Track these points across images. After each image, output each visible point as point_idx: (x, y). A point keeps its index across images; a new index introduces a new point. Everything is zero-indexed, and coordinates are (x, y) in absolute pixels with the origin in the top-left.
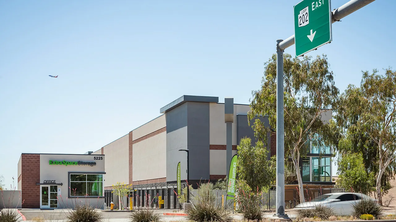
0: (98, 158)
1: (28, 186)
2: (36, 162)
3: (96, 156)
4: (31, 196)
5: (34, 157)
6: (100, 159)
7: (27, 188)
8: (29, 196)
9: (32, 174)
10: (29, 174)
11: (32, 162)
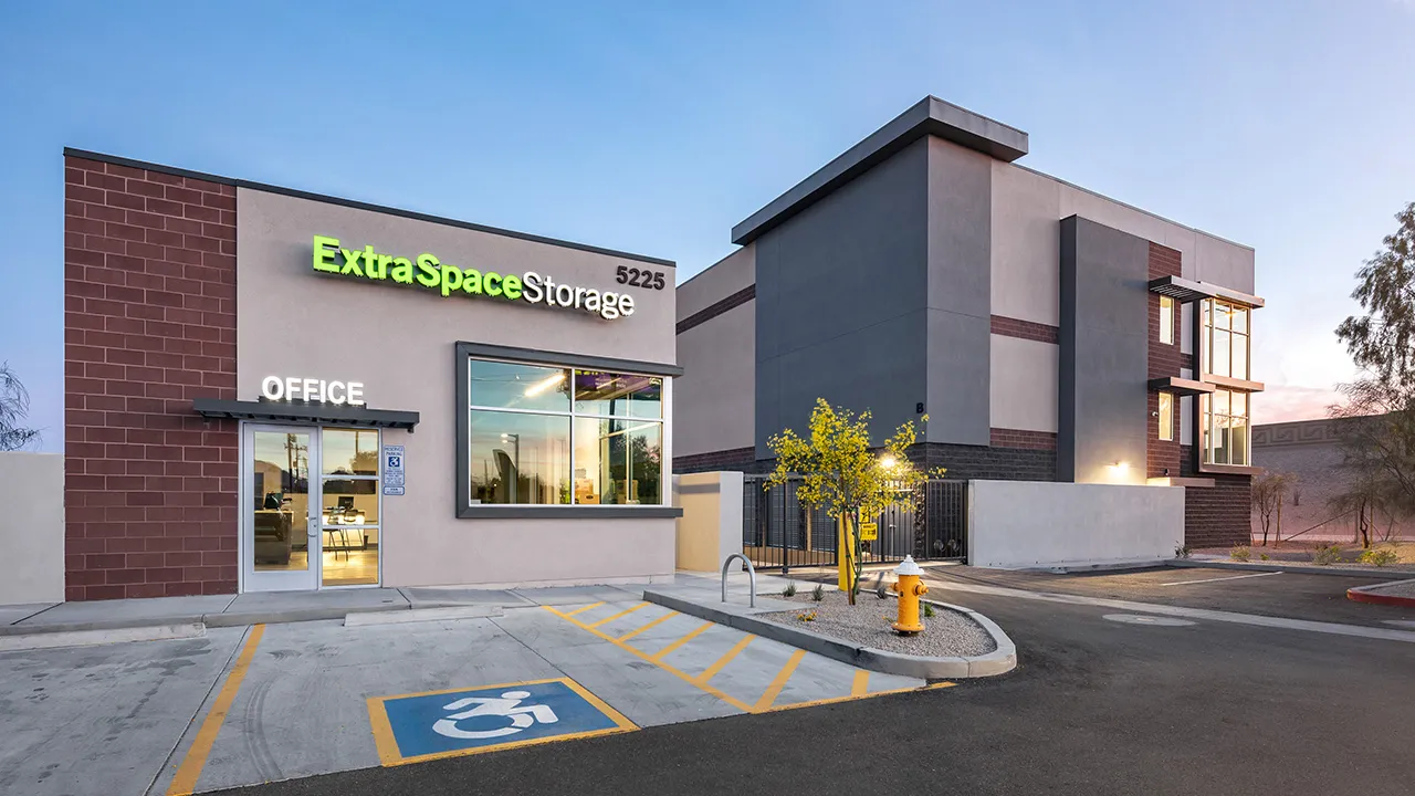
0: (641, 280)
1: (125, 419)
2: (202, 243)
3: (630, 264)
4: (158, 499)
5: (182, 195)
6: (652, 282)
7: (118, 435)
8: (137, 499)
9: (162, 328)
10: (138, 326)
11: (168, 238)
